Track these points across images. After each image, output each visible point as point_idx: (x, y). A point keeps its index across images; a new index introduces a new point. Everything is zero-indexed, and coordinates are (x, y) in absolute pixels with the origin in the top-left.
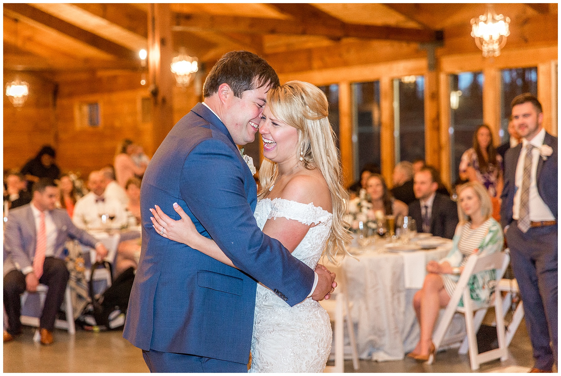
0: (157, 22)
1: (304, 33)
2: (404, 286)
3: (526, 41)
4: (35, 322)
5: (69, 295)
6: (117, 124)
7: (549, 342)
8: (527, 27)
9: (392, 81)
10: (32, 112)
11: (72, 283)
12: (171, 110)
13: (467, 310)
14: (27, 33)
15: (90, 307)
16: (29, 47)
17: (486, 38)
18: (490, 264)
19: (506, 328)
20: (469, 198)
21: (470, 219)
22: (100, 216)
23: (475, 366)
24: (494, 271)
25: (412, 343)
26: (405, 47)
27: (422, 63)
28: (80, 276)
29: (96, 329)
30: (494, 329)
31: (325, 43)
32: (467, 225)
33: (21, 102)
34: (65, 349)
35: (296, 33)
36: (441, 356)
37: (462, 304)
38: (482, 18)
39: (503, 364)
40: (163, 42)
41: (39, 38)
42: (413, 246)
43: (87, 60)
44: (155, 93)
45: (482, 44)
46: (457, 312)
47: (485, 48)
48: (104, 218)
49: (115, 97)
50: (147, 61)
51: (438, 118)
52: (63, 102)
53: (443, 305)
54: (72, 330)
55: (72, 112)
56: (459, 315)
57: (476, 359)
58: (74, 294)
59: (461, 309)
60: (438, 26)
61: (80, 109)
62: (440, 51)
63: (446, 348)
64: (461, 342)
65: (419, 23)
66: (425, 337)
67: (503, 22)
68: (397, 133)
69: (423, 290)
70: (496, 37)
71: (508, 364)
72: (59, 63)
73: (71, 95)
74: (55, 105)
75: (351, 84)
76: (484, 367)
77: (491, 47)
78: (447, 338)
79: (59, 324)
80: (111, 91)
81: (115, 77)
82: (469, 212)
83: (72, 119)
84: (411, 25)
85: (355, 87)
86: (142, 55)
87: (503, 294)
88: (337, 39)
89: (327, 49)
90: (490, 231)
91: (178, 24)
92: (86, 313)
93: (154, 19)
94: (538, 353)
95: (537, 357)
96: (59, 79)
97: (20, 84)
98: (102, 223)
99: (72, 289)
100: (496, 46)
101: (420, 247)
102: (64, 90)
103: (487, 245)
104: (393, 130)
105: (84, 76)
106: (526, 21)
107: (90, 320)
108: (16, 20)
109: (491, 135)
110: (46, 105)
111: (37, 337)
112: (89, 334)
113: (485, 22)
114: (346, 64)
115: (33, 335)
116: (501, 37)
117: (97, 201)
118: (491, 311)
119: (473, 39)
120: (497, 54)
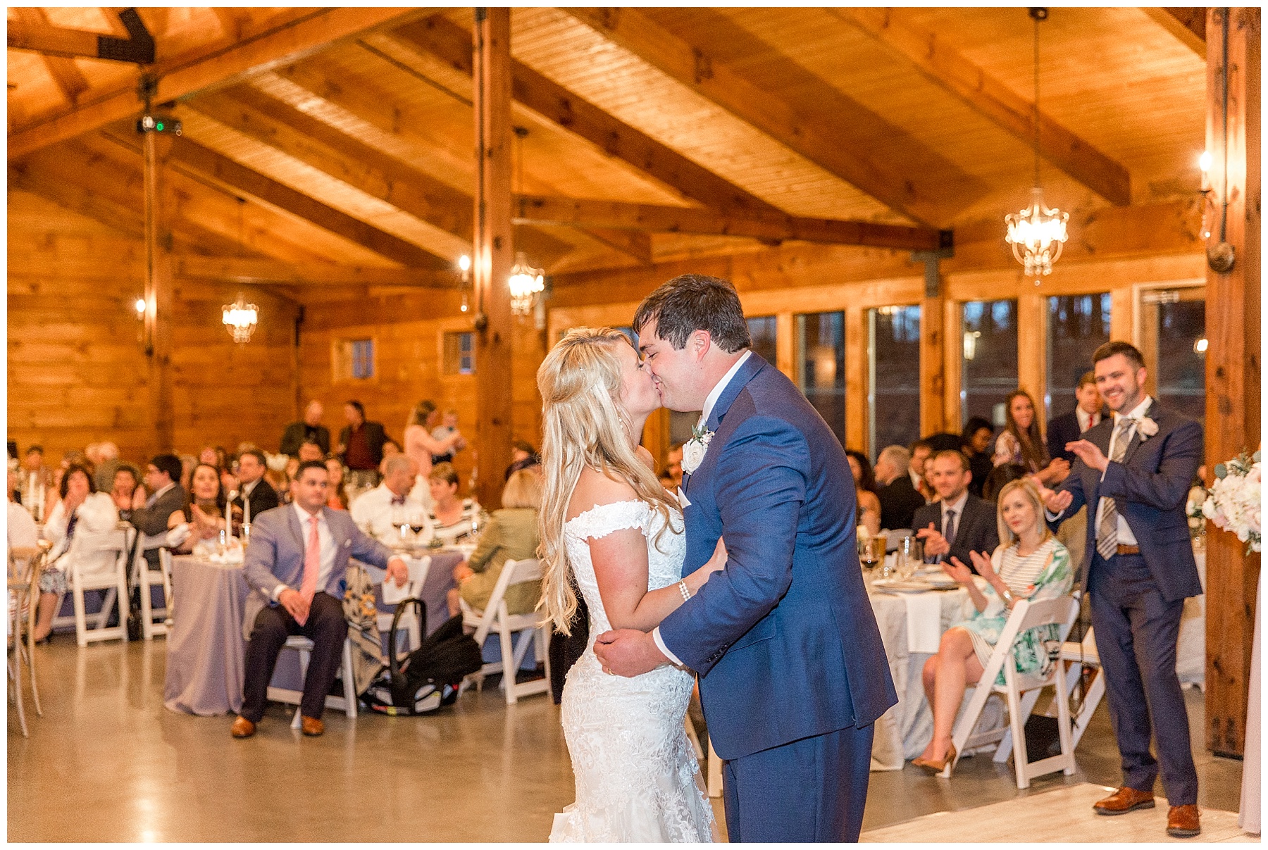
0: (488, 210)
1: (725, 232)
2: (906, 648)
3: (1091, 250)
4: (294, 697)
5: (349, 655)
6: (403, 374)
7: (1148, 746)
8: (1092, 227)
9: (866, 311)
10: (260, 352)
11: (354, 634)
12: (508, 354)
13: (1010, 690)
14: (258, 222)
15: (387, 675)
16: (260, 245)
17: (1030, 245)
18: (1049, 616)
19: (1073, 722)
20: (1019, 506)
21: (1017, 539)
22: (398, 526)
23: (1022, 783)
24: (1056, 625)
25: (916, 743)
26: (887, 258)
27: (917, 284)
28: (368, 623)
29: (392, 711)
30: (1054, 722)
31: (755, 247)
32: (1013, 549)
33: (245, 335)
34: (341, 745)
35: (713, 232)
36: (966, 765)
37: (1002, 679)
38: (1025, 213)
39: (1068, 780)
40: (497, 243)
41: (277, 231)
42: (918, 585)
43: (359, 269)
44: (482, 327)
45: (1023, 256)
46: (993, 693)
47: (1028, 262)
48: (405, 529)
49: (399, 330)
50: (471, 275)
51: (942, 373)
52: (309, 337)
53: (971, 682)
54: (353, 713)
55: (327, 353)
56: (996, 697)
57: (1025, 771)
58: (357, 653)
59: (1000, 688)
60: (944, 225)
61: (341, 349)
62: (945, 264)
63: (973, 752)
64: (998, 743)
65: (914, 218)
66: (941, 732)
67: (1056, 221)
68: (871, 398)
69: (938, 655)
70: (1046, 244)
71: (1075, 781)
72: (315, 273)
73: (325, 326)
74: (297, 343)
75: (795, 316)
76: (1037, 785)
77: (1038, 260)
78: (975, 736)
79: (332, 702)
80: (393, 321)
81: (400, 297)
82: (1017, 529)
83: (327, 365)
84: (900, 220)
85: (801, 320)
86: (463, 263)
87: (1067, 663)
88: (777, 242)
89: (758, 256)
90: (1056, 558)
91: (522, 215)
92: (378, 683)
93: (482, 206)
94: (1130, 763)
95: (1128, 769)
96: (306, 299)
97: (244, 308)
98: (401, 539)
99: (356, 645)
100: (1046, 259)
101: (931, 586)
102: (315, 317)
103: (1050, 580)
104: (865, 395)
105: (349, 295)
106: (1091, 219)
107: (384, 696)
108: (241, 200)
109: (1031, 406)
110: (285, 342)
111: (296, 724)
112: (380, 718)
113: (1029, 219)
114: (788, 283)
115: (291, 719)
116: (1055, 243)
117: (393, 501)
118: (1048, 692)
119: (1009, 246)
120: (1047, 271)
